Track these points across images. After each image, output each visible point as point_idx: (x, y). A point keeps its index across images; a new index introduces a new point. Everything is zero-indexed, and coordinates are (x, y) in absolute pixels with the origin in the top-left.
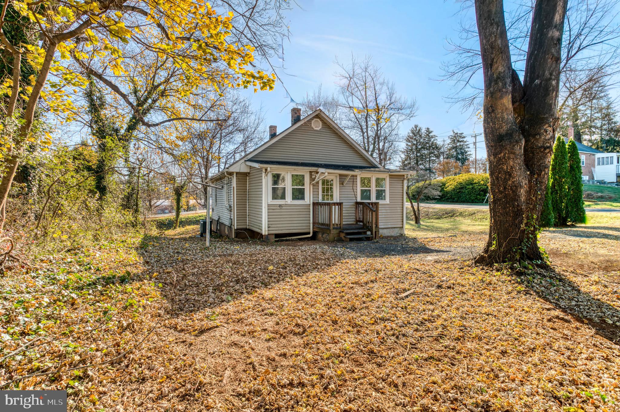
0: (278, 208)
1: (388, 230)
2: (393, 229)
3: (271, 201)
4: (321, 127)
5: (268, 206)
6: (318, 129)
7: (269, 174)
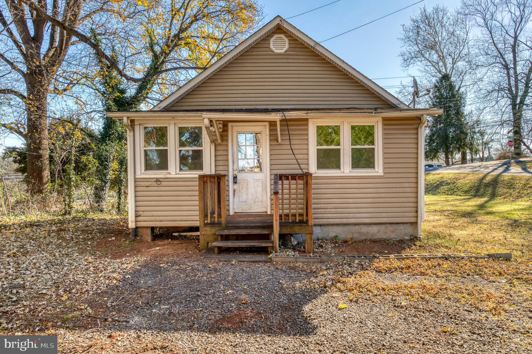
0: (155, 184)
1: (383, 227)
2: (395, 227)
3: (141, 173)
4: (287, 47)
5: (136, 180)
6: (282, 51)
7: (137, 128)
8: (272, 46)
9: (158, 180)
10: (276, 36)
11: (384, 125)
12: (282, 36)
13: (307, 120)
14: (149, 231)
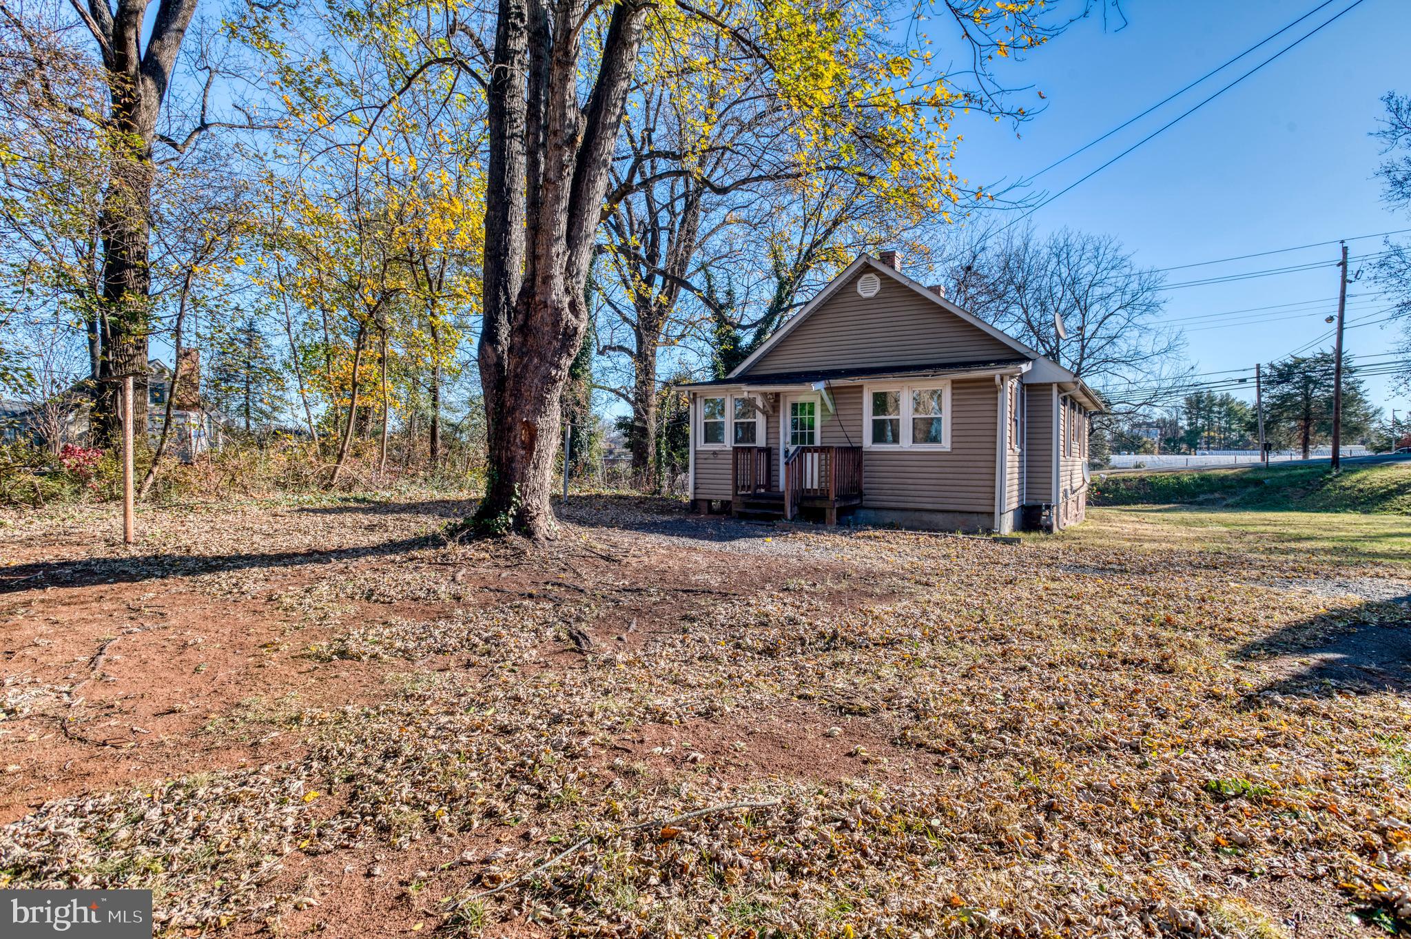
0: (712, 456)
1: (950, 516)
3: (702, 446)
4: (878, 288)
5: (696, 452)
6: (872, 295)
7: (698, 400)
8: (859, 291)
9: (715, 453)
10: (865, 276)
11: (953, 388)
12: (872, 275)
13: (861, 387)
14: (706, 504)
